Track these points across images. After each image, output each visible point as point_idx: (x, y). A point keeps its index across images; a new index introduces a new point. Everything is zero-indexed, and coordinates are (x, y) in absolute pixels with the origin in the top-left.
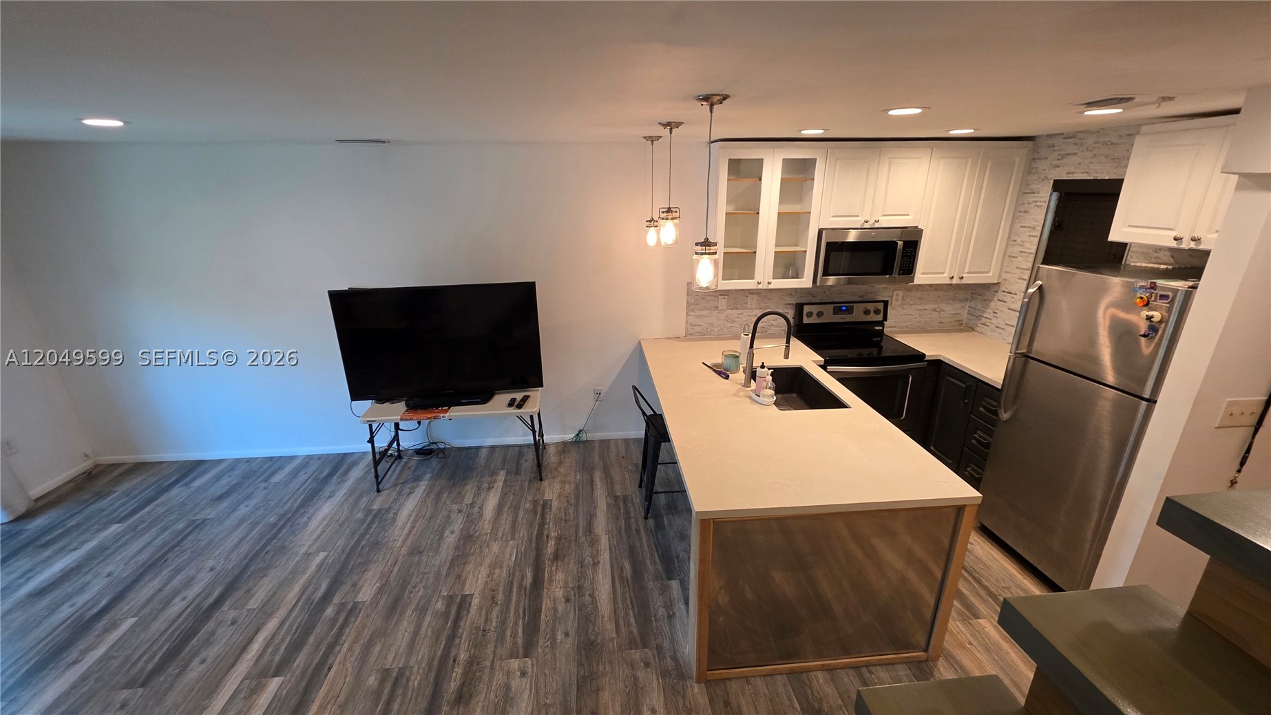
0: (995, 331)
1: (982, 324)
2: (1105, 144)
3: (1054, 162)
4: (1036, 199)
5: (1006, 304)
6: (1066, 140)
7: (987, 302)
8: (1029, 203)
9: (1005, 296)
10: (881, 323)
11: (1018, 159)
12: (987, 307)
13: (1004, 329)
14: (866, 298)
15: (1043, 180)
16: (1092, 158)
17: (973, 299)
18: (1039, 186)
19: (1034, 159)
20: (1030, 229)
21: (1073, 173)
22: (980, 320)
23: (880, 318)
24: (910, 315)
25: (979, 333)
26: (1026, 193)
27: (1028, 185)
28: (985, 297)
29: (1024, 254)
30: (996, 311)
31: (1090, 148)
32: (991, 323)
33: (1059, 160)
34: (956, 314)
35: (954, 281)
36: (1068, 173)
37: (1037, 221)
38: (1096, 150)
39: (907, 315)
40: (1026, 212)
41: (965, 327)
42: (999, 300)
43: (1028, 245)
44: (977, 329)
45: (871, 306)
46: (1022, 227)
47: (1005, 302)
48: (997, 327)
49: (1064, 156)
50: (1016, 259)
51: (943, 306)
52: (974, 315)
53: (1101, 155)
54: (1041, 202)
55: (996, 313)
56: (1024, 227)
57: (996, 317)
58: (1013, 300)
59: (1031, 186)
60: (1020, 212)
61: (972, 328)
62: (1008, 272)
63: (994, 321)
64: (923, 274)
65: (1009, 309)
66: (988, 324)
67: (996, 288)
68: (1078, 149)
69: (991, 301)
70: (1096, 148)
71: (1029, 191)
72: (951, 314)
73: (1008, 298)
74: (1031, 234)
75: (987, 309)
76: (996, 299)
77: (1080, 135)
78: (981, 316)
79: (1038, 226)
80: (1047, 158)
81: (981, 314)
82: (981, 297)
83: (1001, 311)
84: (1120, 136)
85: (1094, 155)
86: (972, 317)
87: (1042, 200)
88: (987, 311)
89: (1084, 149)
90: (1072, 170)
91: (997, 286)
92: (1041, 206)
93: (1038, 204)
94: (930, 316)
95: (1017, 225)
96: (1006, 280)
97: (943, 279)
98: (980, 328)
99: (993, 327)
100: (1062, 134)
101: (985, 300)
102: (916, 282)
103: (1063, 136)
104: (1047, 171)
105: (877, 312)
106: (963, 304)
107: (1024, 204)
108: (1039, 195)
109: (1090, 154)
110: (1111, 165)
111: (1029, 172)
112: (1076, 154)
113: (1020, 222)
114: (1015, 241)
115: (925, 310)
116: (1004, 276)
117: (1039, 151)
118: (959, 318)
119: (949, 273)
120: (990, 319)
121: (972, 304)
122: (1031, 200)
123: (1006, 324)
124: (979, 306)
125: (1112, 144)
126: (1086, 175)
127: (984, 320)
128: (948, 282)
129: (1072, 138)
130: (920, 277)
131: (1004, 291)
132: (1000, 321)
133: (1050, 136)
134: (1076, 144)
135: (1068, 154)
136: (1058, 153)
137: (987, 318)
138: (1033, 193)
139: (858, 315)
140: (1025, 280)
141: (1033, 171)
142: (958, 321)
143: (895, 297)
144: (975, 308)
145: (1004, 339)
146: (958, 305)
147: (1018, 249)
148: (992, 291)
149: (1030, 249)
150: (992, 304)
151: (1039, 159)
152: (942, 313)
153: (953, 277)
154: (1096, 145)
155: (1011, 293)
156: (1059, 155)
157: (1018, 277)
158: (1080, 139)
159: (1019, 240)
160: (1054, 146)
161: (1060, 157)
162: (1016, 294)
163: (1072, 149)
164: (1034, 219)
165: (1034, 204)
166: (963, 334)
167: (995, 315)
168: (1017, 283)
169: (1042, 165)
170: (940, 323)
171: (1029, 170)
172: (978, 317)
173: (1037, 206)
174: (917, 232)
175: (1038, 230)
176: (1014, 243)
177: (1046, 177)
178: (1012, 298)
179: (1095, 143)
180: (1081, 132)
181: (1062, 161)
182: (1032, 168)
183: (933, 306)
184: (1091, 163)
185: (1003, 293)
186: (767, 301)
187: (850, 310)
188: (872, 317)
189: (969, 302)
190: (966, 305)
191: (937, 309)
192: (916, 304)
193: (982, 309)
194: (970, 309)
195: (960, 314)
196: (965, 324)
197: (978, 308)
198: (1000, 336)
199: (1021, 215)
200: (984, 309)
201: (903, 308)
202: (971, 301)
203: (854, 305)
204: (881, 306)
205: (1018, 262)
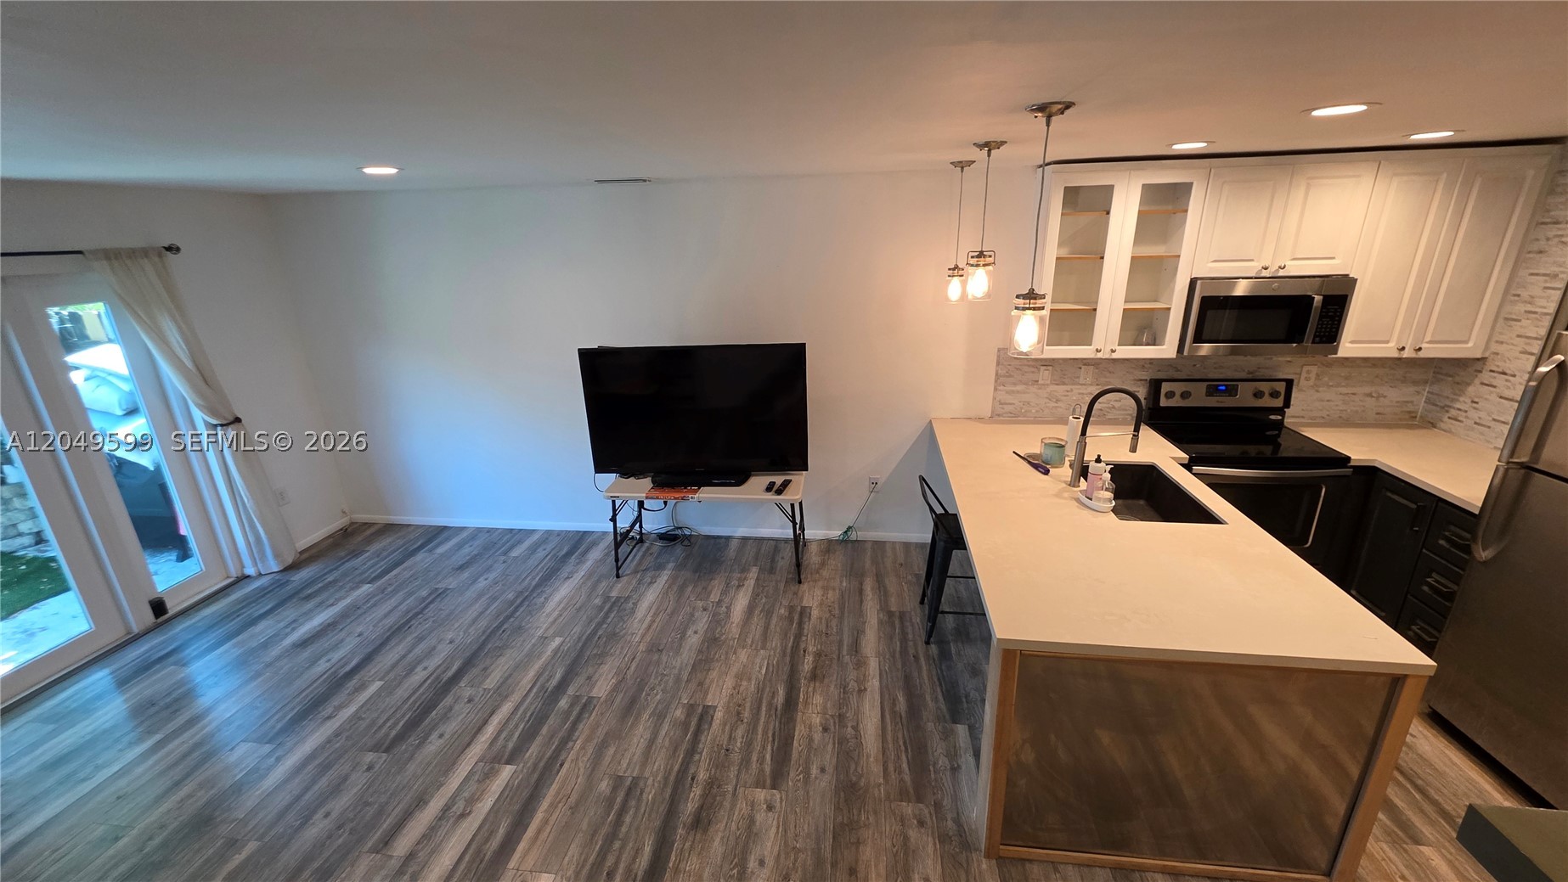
0: (1473, 429)
1: (1449, 418)
4: (1560, 233)
5: (1497, 390)
7: (1461, 386)
8: (1548, 239)
9: (1495, 378)
10: (1281, 411)
11: (1531, 173)
12: (1462, 392)
13: (1489, 427)
14: (1259, 375)
17: (1436, 381)
19: (1561, 172)
20: (1545, 279)
22: (1447, 412)
23: (1279, 403)
24: (1328, 401)
25: (1445, 431)
26: (1543, 223)
27: (1548, 211)
28: (1457, 379)
29: (1534, 316)
30: (1476, 400)
32: (1467, 417)
34: (1407, 402)
35: (1405, 354)
39: (1323, 401)
40: (1541, 252)
41: (1421, 421)
42: (1482, 384)
43: (1543, 302)
44: (1442, 425)
45: (1265, 387)
46: (1532, 274)
47: (1495, 387)
48: (1476, 423)
50: (1518, 323)
51: (1385, 390)
52: (1437, 405)
55: (1477, 403)
56: (1537, 274)
57: (1475, 408)
58: (1509, 384)
59: (1552, 215)
60: (1529, 252)
61: (1432, 423)
62: (1502, 343)
63: (1474, 415)
64: (1352, 342)
65: (1501, 397)
66: (1460, 419)
67: (1478, 366)
69: (1469, 384)
71: (1548, 222)
72: (1398, 402)
73: (1499, 381)
74: (1548, 285)
75: (1460, 395)
76: (1477, 381)
78: (1450, 407)
81: (1448, 403)
82: (1451, 379)
83: (1486, 399)
86: (1434, 407)
88: (1461, 399)
91: (1481, 362)
94: (1361, 404)
95: (1523, 273)
96: (1497, 354)
97: (1388, 350)
98: (1447, 423)
99: (1470, 422)
101: (1458, 383)
102: (1341, 353)
105: (1274, 394)
106: (1420, 388)
107: (1537, 240)
111: (1552, 192)
113: (1527, 268)
114: (1519, 296)
115: (1354, 394)
116: (1494, 347)
118: (1411, 408)
119: (1397, 345)
120: (1466, 412)
121: (1436, 388)
122: (1550, 234)
123: (1494, 420)
124: (1447, 392)
127: (1453, 412)
128: (1395, 354)
130: (1349, 345)
131: (1491, 371)
132: (1483, 414)
137: (1459, 410)
138: (1556, 225)
139: (1242, 399)
140: (1532, 354)
141: (1559, 190)
142: (1409, 412)
143: (1304, 375)
144: (1438, 395)
145: (1488, 442)
146: (1412, 389)
147: (1521, 308)
148: (1472, 369)
149: (1545, 308)
150: (1471, 389)
152: (1382, 399)
153: (1403, 348)
155: (1504, 373)
157: (1520, 349)
159: (1525, 294)
162: (1514, 376)
164: (1555, 262)
165: (1557, 240)
166: (1417, 432)
167: (1475, 405)
168: (1517, 358)
170: (1378, 414)
171: (1551, 189)
172: (1443, 408)
173: (1561, 244)
174: (1348, 283)
175: (1561, 279)
176: (1516, 298)
178: (1507, 380)
182: (1558, 185)
183: (1367, 389)
185: (1492, 374)
186: (1108, 375)
187: (1231, 391)
188: (1267, 402)
189: (1430, 385)
190: (1424, 390)
191: (1374, 395)
192: (1338, 385)
193: (1452, 396)
194: (1430, 396)
195: (1412, 402)
196: (1421, 417)
197: (1445, 394)
198: (1481, 437)
199: (1531, 255)
200: (1455, 397)
201: (1318, 391)
202: (1433, 383)
203: (1240, 383)
204: (1281, 387)
205: (1521, 327)
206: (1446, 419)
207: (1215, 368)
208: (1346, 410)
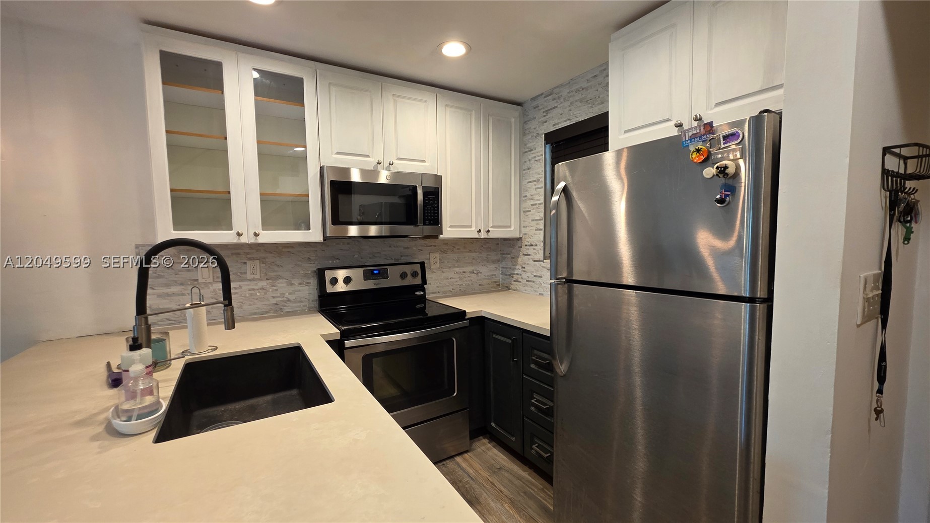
0: (526, 285)
1: (514, 281)
2: (577, 91)
3: (541, 120)
4: (534, 155)
5: (531, 257)
6: (546, 98)
7: (515, 258)
8: (530, 161)
9: (528, 249)
10: (421, 287)
11: (513, 120)
12: (515, 263)
13: (534, 282)
14: (403, 260)
15: (536, 137)
16: (570, 106)
17: (504, 259)
18: (534, 143)
19: (525, 122)
20: (535, 183)
21: (558, 124)
23: (418, 281)
24: (450, 278)
25: (514, 290)
26: (526, 152)
27: (526, 145)
28: (512, 255)
29: (535, 206)
30: (523, 266)
31: (566, 99)
32: (522, 278)
33: (544, 116)
34: (492, 275)
35: (483, 235)
36: (554, 125)
37: (539, 174)
38: (571, 98)
39: (447, 279)
40: (529, 169)
41: (502, 286)
42: (524, 255)
43: (538, 197)
44: (512, 287)
45: (408, 269)
46: (529, 182)
47: (530, 255)
48: (527, 281)
49: (547, 112)
50: (530, 213)
51: (479, 268)
52: (506, 275)
53: (576, 101)
54: (538, 156)
55: (524, 268)
56: (531, 182)
57: (524, 271)
58: (535, 251)
59: (528, 146)
60: (524, 170)
61: (508, 287)
62: (526, 227)
63: (524, 275)
64: (451, 227)
65: (534, 261)
66: (519, 280)
67: (519, 242)
68: (557, 102)
69: (518, 257)
70: (571, 97)
71: (527, 150)
72: (488, 276)
73: (531, 250)
74: (537, 186)
75: (516, 266)
76: (521, 254)
77: (555, 91)
78: (513, 274)
79: (541, 178)
80: (535, 118)
81: (512, 272)
82: (509, 256)
83: (528, 264)
84: (588, 80)
85: (571, 103)
87: (539, 154)
88: (517, 267)
89: (562, 100)
90: (556, 121)
91: (520, 240)
92: (540, 159)
93: (537, 159)
94: (470, 279)
95: (524, 183)
96: (526, 234)
97: (471, 233)
98: (514, 285)
99: (524, 281)
100: (542, 94)
101: (513, 258)
102: (444, 236)
103: (543, 96)
104: (537, 129)
105: (414, 274)
106: (496, 265)
107: (525, 162)
108: (536, 150)
109: (567, 104)
110: (586, 106)
111: (524, 134)
112: (557, 107)
113: (526, 179)
114: (526, 196)
115: (464, 272)
116: (524, 230)
117: (527, 114)
118: (495, 279)
119: (476, 227)
120: (521, 275)
121: (504, 264)
122: (530, 157)
123: (535, 276)
124: (510, 265)
125: (583, 89)
126: (569, 121)
127: (515, 277)
128: (476, 235)
129: (550, 95)
130: (449, 230)
131: (526, 245)
132: (529, 274)
133: (533, 99)
134: (554, 99)
135: (550, 110)
136: (542, 111)
137: (518, 274)
138: (531, 150)
139: (393, 280)
140: (541, 230)
141: (527, 132)
142: (495, 282)
143: (432, 260)
144: (506, 268)
145: (536, 291)
146: (492, 266)
147: (529, 203)
148: (517, 247)
149: (539, 200)
150: (520, 260)
151: (529, 121)
152: (479, 274)
153: (480, 231)
154: (570, 94)
155: (532, 245)
156: (543, 112)
157: (535, 228)
158: (557, 93)
159: (529, 194)
160: (538, 107)
161: (544, 114)
162: (536, 245)
163: (553, 104)
164: (536, 173)
165: (533, 160)
166: (501, 293)
167: (524, 269)
168: (535, 234)
169: (533, 125)
170: (480, 285)
171: (524, 132)
172: (510, 275)
173: (536, 160)
174: (438, 179)
175: (542, 181)
176: (525, 198)
177: (538, 134)
178: (534, 249)
179: (569, 93)
180: (555, 88)
181: (547, 117)
182: (526, 130)
183: (470, 269)
184: (570, 110)
185: (526, 247)
186: (276, 268)
187: (383, 274)
188: (410, 281)
189: (501, 263)
190: (499, 266)
191: (475, 272)
192: (454, 267)
193: (512, 267)
194: (502, 269)
195: (495, 275)
196: (501, 284)
197: (509, 267)
198: (532, 289)
199: (526, 171)
200: (514, 267)
201: (443, 272)
202: (502, 261)
203: (388, 267)
204: (418, 268)
205: (532, 214)
206: (513, 282)
207: (370, 258)
208: (462, 284)
